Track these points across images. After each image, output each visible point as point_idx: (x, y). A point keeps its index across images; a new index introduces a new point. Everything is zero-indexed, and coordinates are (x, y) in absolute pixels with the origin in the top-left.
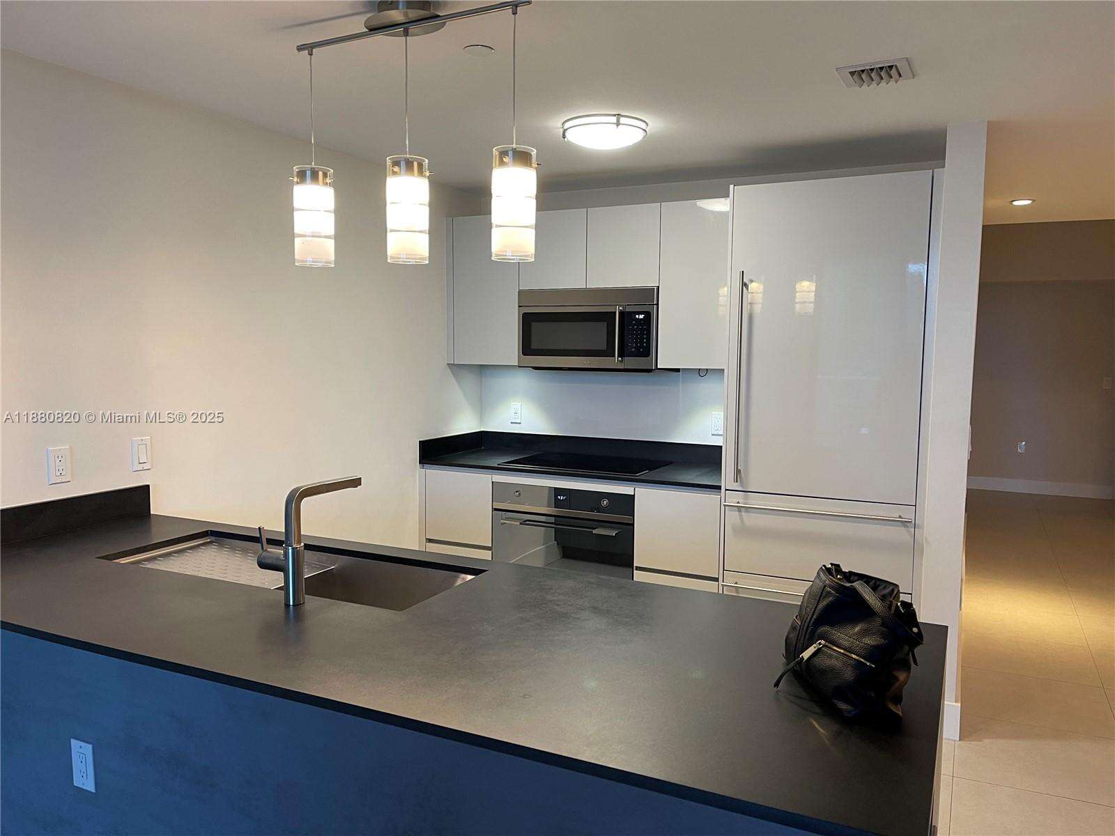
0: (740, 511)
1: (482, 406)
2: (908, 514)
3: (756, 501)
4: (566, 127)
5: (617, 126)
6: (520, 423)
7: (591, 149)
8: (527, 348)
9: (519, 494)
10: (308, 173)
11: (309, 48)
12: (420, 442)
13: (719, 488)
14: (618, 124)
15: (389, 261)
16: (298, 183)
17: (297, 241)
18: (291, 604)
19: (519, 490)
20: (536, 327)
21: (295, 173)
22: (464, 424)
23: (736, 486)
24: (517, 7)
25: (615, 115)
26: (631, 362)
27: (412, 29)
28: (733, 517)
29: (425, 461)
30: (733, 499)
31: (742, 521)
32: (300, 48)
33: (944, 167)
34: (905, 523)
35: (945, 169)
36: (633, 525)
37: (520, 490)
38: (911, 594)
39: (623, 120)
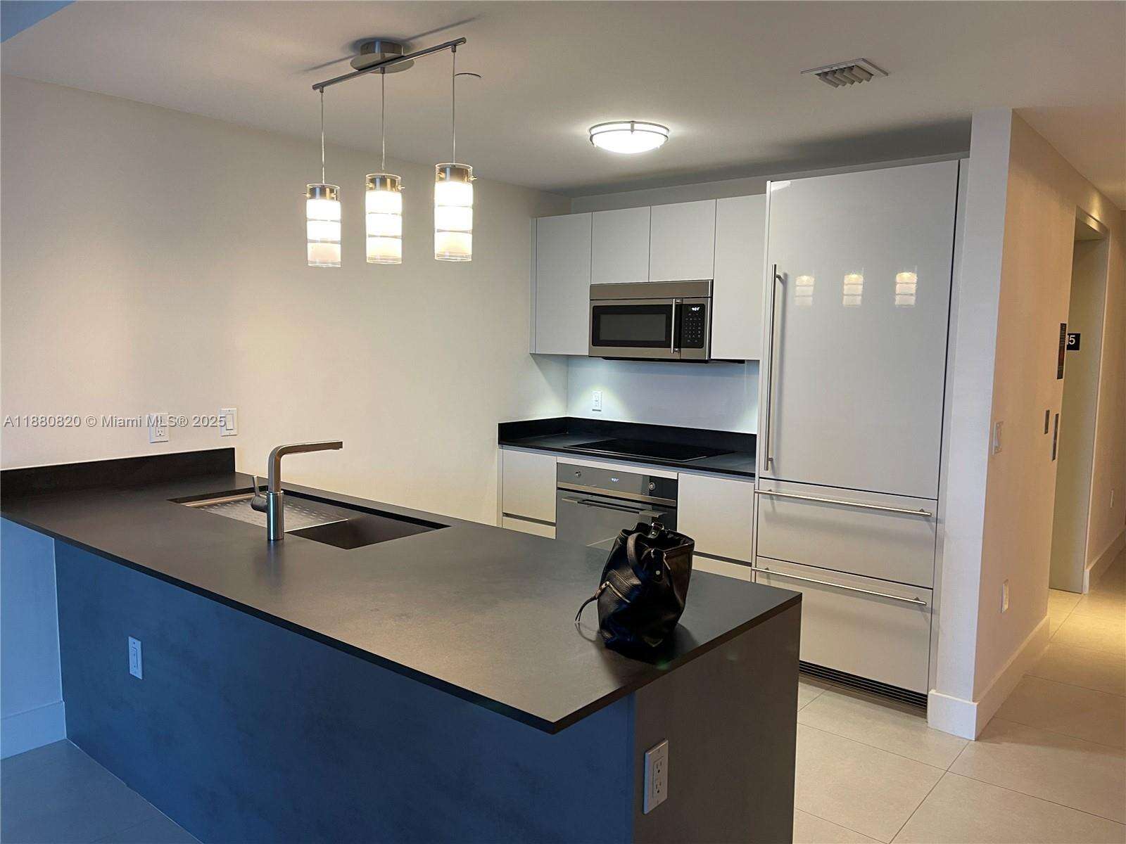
0: (772, 499)
1: (568, 394)
2: (930, 508)
3: (786, 489)
4: (592, 134)
5: (632, 131)
6: (600, 411)
7: (615, 153)
8: (597, 339)
9: (579, 475)
10: (318, 190)
11: (320, 87)
12: (499, 424)
13: (753, 475)
14: (632, 130)
15: (368, 261)
16: (310, 198)
17: (310, 245)
18: (272, 539)
19: (579, 470)
20: (604, 318)
21: (308, 190)
22: (548, 409)
23: (768, 474)
24: (455, 46)
25: (629, 122)
26: (687, 353)
27: (388, 67)
28: (765, 503)
29: (504, 443)
30: (766, 486)
31: (774, 507)
32: (315, 87)
33: (969, 157)
34: (927, 518)
35: (970, 159)
36: (676, 508)
37: (581, 471)
38: (932, 589)
39: (636, 126)
